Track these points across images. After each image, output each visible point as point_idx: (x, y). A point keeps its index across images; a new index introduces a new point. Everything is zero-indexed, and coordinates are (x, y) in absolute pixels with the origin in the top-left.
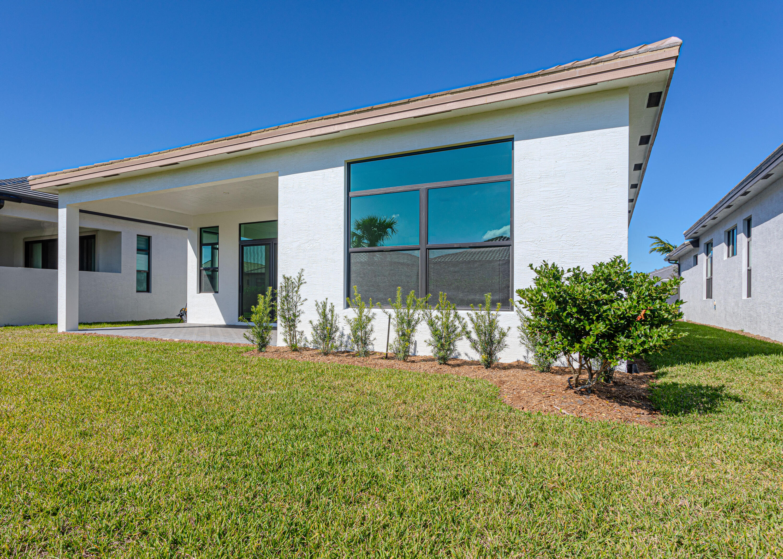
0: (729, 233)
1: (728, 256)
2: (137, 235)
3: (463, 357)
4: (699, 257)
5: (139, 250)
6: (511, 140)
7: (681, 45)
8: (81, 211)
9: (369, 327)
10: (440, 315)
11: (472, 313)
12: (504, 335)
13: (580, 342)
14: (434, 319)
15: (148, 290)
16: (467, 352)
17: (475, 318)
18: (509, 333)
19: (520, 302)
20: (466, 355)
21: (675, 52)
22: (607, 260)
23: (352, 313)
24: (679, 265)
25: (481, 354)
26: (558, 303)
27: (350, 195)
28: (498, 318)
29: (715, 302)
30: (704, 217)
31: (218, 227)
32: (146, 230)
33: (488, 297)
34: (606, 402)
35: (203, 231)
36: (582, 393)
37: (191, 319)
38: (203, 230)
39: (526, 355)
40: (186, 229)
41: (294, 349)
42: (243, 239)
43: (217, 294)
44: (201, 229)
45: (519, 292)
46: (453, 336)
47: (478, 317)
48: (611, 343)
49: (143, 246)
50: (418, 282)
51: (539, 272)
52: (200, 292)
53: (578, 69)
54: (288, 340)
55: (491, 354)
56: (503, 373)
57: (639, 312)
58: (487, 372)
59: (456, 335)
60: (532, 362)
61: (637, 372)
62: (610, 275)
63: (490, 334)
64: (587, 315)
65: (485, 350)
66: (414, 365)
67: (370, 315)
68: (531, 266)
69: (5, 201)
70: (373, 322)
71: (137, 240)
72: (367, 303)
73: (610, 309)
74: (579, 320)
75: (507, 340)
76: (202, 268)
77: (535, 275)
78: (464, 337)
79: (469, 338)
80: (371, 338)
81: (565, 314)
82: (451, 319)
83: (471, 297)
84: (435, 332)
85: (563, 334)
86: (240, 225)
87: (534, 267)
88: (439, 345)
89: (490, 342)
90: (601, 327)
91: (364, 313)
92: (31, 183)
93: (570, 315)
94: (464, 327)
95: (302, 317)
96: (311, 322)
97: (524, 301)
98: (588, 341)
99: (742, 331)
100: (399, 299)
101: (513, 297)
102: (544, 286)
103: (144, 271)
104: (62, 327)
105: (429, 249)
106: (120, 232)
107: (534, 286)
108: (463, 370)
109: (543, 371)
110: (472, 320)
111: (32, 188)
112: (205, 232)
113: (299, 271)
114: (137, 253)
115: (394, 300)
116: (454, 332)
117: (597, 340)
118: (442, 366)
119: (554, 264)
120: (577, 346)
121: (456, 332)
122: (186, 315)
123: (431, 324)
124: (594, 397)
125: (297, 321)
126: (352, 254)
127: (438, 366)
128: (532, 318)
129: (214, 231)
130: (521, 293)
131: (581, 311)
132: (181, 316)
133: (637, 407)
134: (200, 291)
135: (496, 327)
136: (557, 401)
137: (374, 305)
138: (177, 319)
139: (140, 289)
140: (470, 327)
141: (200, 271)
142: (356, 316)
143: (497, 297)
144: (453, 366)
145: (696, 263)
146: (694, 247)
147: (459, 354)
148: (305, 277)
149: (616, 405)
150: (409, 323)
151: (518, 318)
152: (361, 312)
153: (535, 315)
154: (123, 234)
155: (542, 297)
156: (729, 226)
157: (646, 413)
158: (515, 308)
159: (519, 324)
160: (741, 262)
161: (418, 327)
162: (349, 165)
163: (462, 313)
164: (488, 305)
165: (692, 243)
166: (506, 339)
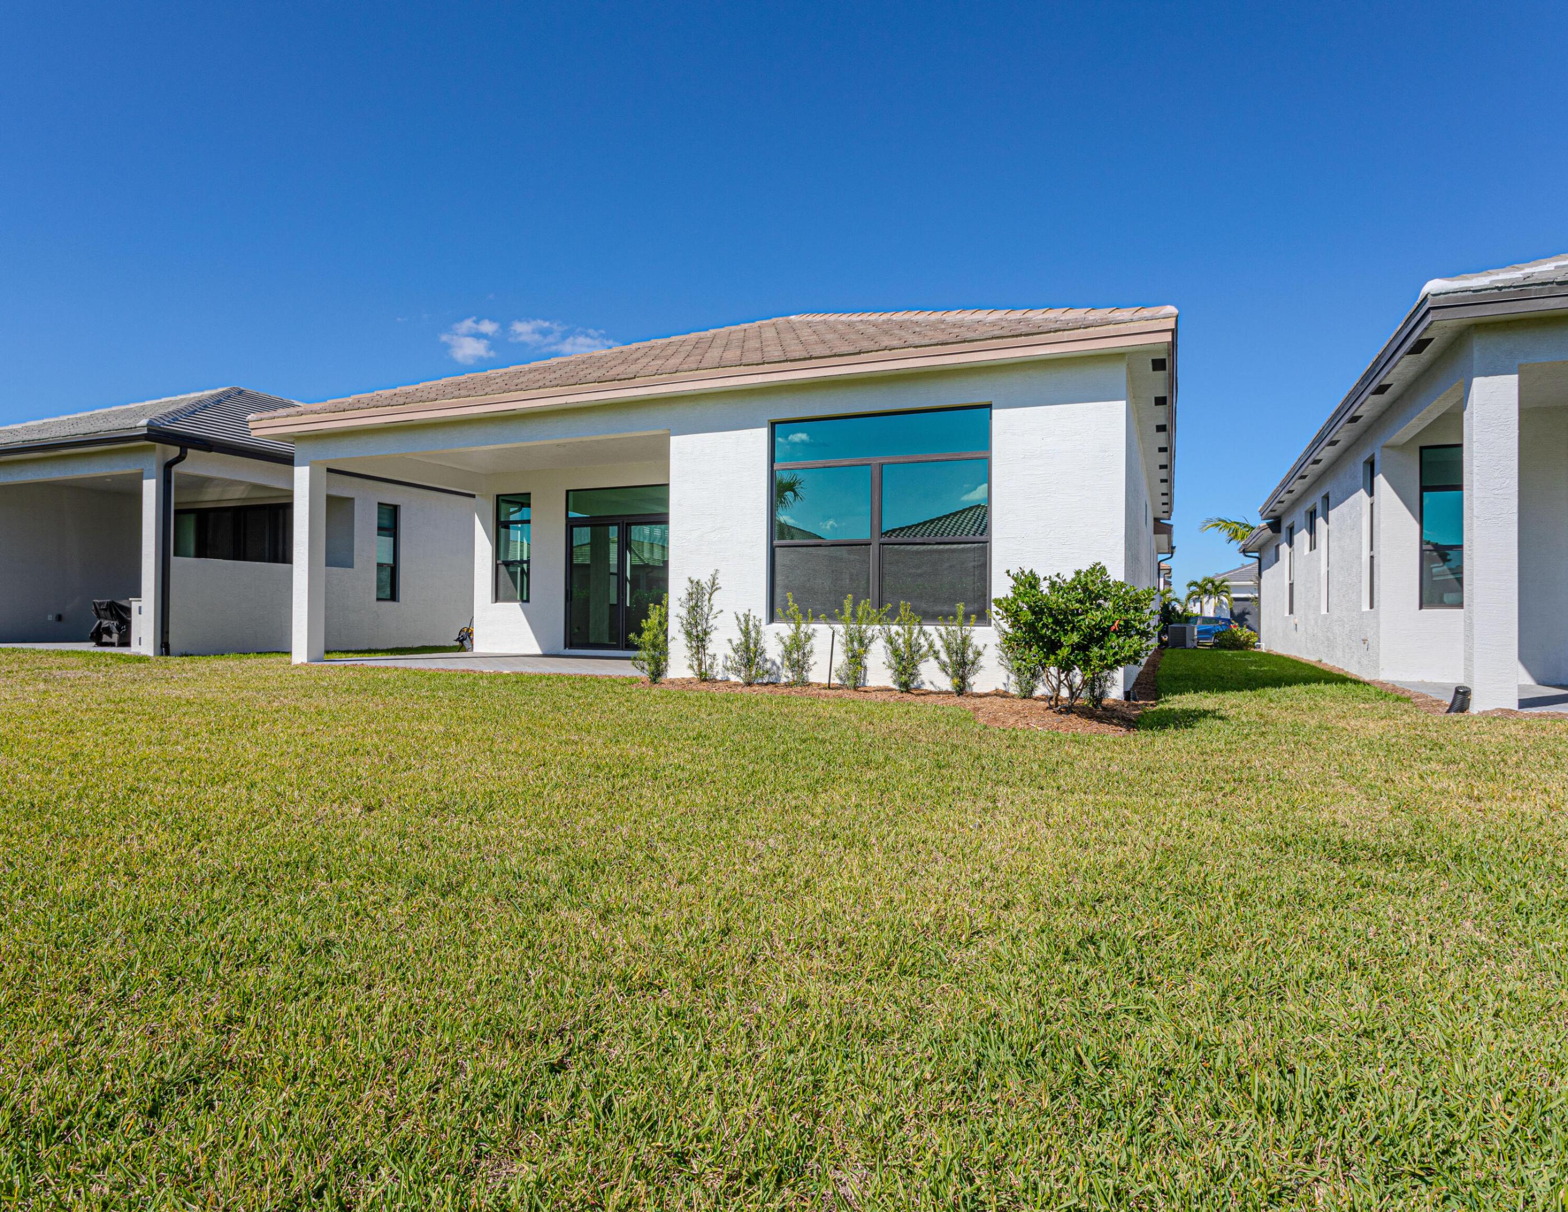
0: (1311, 513)
1: (1311, 550)
2: (379, 504)
3: (928, 687)
4: (1281, 547)
5: (381, 529)
6: (989, 406)
7: (1177, 317)
8: (329, 470)
9: (808, 649)
10: (901, 631)
11: (942, 629)
12: (979, 654)
13: (1055, 654)
14: (894, 635)
15: (394, 597)
16: (932, 679)
17: (944, 634)
18: (986, 652)
19: (997, 613)
20: (932, 683)
21: (1170, 324)
22: (1085, 568)
23: (785, 629)
24: (1259, 559)
25: (952, 678)
26: (1034, 613)
27: (775, 468)
28: (973, 634)
29: (1297, 620)
30: (1277, 490)
31: (529, 494)
32: (391, 495)
33: (961, 607)
34: (1084, 721)
35: (501, 500)
36: (1061, 713)
37: (481, 645)
38: (501, 498)
39: (1006, 681)
40: (473, 496)
41: (704, 678)
42: (572, 514)
43: (526, 604)
44: (498, 496)
45: (996, 600)
46: (917, 658)
47: (948, 633)
48: (1086, 655)
49: (386, 523)
50: (868, 587)
51: (1015, 580)
52: (496, 601)
53: (1066, 333)
54: (696, 667)
55: (963, 679)
56: (977, 701)
57: (1114, 622)
58: (959, 700)
59: (921, 657)
60: (1013, 690)
61: (1135, 700)
62: (1086, 584)
63: (963, 653)
64: (1062, 626)
65: (956, 673)
66: (867, 695)
67: (810, 631)
68: (1008, 572)
69: (189, 450)
70: (813, 641)
71: (379, 513)
72: (805, 616)
73: (1084, 620)
74: (1055, 631)
75: (983, 661)
76: (499, 562)
77: (1012, 583)
78: (932, 659)
79: (937, 658)
80: (811, 661)
81: (1040, 625)
82: (915, 635)
83: (938, 608)
84: (895, 652)
85: (1039, 646)
86: (568, 492)
87: (1011, 573)
88: (901, 668)
89: (963, 664)
90: (1075, 638)
91: (802, 629)
92: (251, 425)
93: (1045, 626)
94: (931, 646)
95: (713, 636)
96: (730, 641)
97: (1001, 611)
98: (1064, 652)
99: (1320, 661)
100: (848, 610)
101: (990, 608)
102: (1019, 595)
103: (388, 565)
104: (300, 654)
105: (883, 544)
106: (353, 499)
107: (1011, 595)
108: (930, 699)
109: (1025, 697)
110: (941, 636)
111: (254, 433)
112: (504, 501)
113: (713, 572)
114: (379, 535)
115: (842, 613)
116: (918, 651)
117: (1073, 652)
118: (904, 695)
119: (1031, 571)
120: (1052, 657)
121: (921, 652)
122: (472, 640)
123: (890, 641)
124: (1073, 716)
125: (707, 640)
126: (777, 549)
127: (900, 695)
128: (1010, 631)
129: (523, 500)
130: (999, 602)
131: (1056, 622)
132: (461, 641)
133: (1116, 725)
134: (497, 598)
135: (970, 645)
136: (1034, 720)
137: (816, 618)
138: (454, 647)
139: (381, 597)
140: (938, 645)
141: (497, 566)
142: (790, 633)
143: (971, 608)
144: (918, 695)
145: (1277, 559)
146: (1273, 532)
147: (923, 683)
148: (720, 582)
149: (1095, 722)
150: (861, 641)
151: (997, 633)
152: (798, 628)
153: (1012, 626)
154: (356, 502)
155: (1018, 606)
156: (1308, 506)
157: (1124, 730)
158: (993, 622)
159: (998, 641)
160: (1320, 559)
161: (873, 647)
162: (773, 425)
163: (929, 629)
164: (960, 618)
165: (1270, 526)
166: (981, 658)
